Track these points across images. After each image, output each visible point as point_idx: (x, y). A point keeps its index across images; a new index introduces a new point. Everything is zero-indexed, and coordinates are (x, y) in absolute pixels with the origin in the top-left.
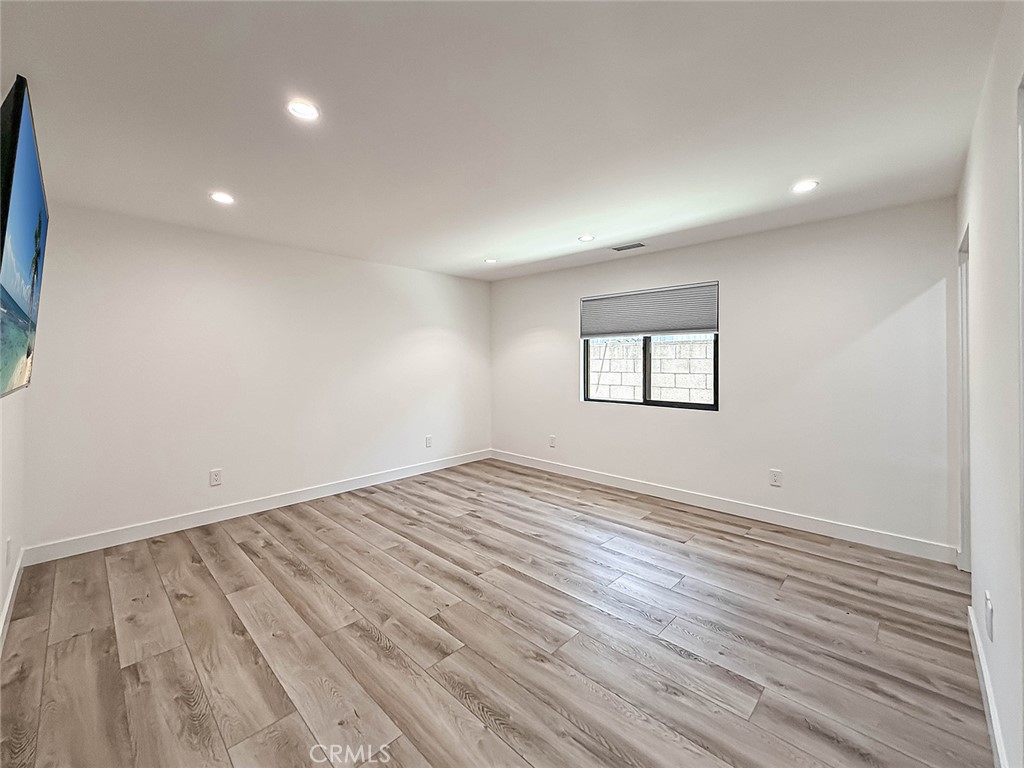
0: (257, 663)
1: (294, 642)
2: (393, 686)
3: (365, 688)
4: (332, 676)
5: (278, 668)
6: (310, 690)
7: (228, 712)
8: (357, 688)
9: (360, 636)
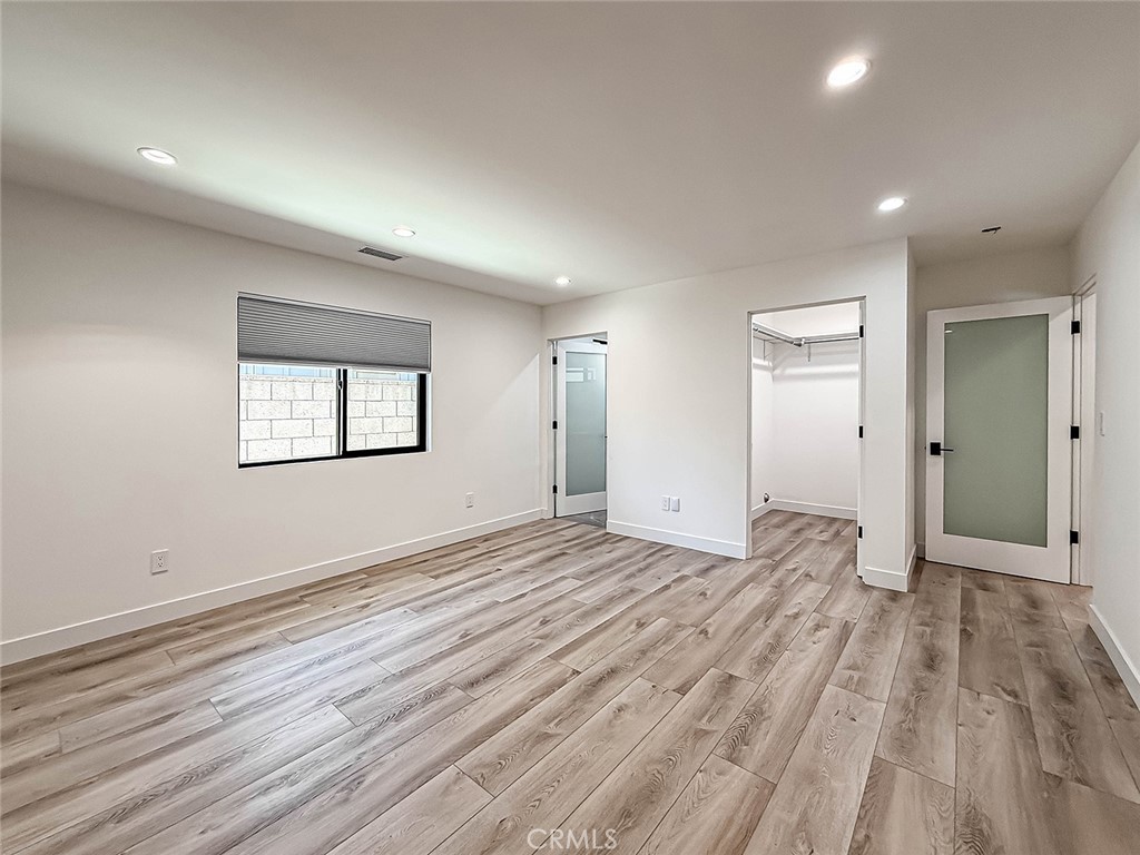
0: (867, 837)
1: (804, 813)
2: (792, 700)
3: (809, 717)
4: (818, 746)
5: (852, 805)
6: (847, 757)
7: (937, 820)
8: (813, 723)
9: (747, 745)
